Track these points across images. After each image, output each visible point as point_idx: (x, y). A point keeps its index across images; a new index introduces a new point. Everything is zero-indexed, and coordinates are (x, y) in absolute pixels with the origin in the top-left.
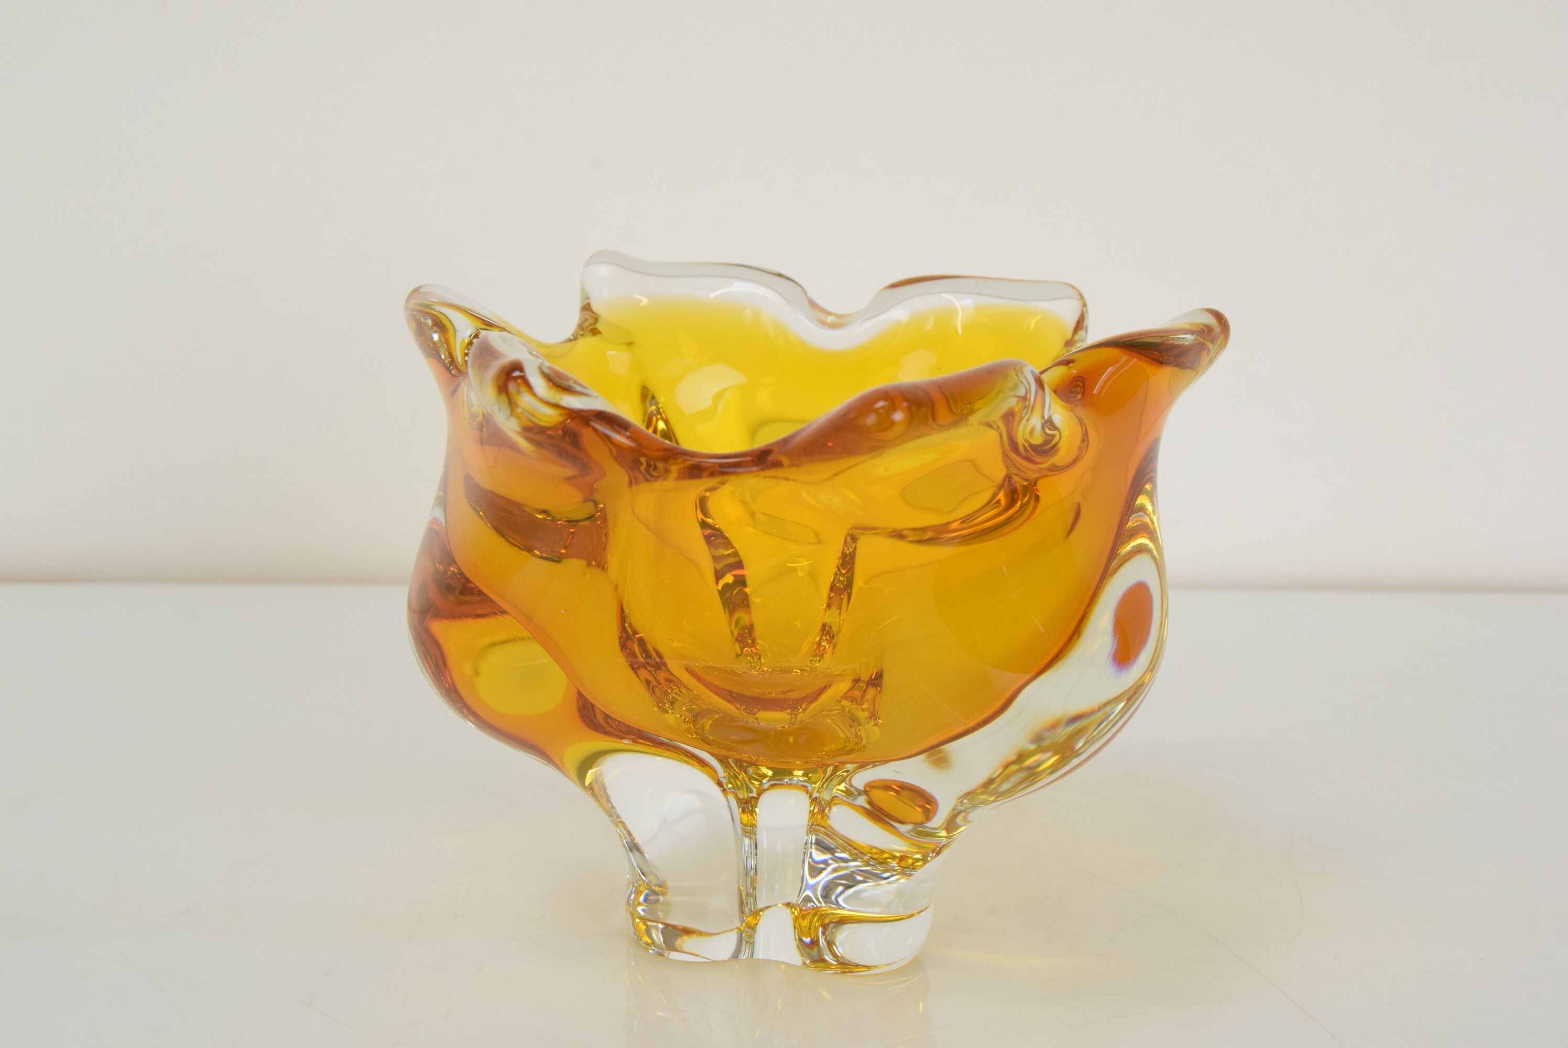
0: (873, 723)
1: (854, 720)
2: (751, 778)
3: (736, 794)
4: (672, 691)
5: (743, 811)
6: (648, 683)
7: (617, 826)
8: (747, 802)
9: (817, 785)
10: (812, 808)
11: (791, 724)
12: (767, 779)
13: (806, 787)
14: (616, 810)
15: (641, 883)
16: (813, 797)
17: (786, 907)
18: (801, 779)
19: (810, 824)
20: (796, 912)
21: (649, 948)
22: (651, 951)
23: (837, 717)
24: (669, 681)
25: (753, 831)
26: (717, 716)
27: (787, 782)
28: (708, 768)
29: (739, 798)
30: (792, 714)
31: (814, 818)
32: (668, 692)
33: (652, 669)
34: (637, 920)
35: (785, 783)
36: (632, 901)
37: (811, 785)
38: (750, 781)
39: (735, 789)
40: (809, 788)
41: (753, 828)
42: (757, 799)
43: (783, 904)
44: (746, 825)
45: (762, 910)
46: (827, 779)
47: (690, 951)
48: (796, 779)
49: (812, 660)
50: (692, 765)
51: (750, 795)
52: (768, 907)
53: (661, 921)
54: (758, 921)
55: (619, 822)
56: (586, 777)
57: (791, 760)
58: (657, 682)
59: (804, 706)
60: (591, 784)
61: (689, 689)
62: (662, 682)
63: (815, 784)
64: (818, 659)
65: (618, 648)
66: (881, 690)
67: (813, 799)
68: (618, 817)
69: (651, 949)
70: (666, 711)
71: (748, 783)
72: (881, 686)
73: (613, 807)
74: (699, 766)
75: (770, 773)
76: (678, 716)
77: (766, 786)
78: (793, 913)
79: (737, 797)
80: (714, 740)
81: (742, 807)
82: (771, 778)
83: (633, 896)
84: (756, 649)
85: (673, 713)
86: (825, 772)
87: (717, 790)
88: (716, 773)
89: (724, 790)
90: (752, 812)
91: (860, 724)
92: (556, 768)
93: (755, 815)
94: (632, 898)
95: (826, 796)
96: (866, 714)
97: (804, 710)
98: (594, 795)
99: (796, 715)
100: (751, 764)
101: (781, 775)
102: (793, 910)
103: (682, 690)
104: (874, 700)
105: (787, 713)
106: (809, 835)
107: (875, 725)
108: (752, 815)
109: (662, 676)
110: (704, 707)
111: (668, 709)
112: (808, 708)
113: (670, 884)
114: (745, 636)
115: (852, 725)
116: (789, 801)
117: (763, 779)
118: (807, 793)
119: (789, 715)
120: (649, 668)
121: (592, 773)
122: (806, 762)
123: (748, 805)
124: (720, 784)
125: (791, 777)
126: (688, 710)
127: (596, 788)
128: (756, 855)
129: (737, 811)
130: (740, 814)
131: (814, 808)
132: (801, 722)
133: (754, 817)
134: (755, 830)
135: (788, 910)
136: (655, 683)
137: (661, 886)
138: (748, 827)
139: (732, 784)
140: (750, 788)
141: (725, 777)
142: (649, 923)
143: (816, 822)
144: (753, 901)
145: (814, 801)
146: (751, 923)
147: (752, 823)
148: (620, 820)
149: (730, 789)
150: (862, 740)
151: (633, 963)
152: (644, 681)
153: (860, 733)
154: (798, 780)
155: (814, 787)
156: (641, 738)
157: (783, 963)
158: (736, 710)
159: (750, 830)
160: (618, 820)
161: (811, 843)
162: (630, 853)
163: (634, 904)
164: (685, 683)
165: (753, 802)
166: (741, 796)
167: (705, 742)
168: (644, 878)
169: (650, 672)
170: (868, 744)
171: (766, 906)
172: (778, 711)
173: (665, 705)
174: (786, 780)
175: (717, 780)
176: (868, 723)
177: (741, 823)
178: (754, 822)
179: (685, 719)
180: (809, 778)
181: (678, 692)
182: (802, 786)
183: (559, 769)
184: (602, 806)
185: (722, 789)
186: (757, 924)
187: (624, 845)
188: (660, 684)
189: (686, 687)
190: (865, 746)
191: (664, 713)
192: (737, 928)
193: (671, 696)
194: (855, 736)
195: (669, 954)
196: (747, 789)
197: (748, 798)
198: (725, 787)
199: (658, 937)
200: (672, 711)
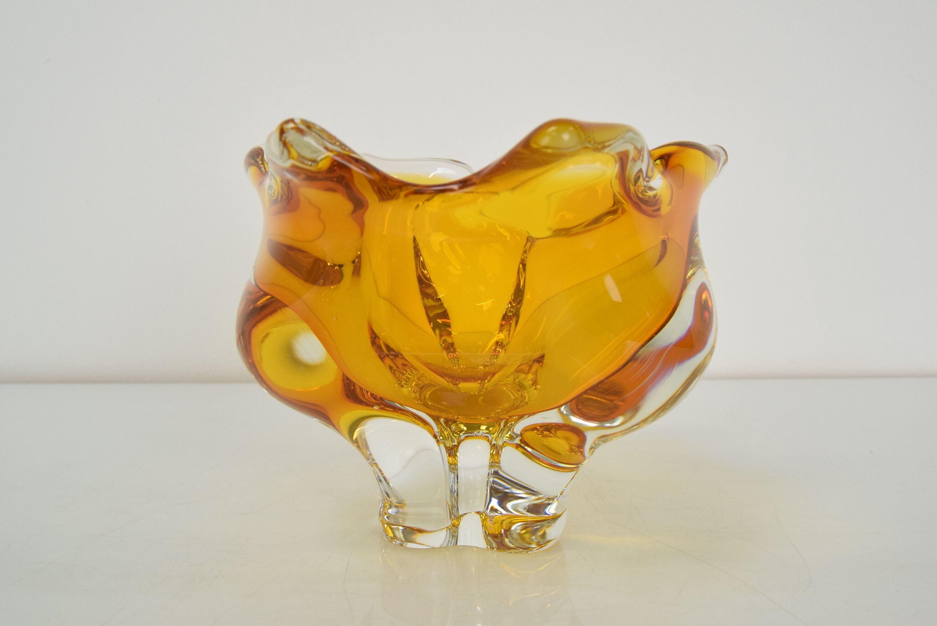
0: (534, 388)
1: (521, 387)
2: (454, 432)
3: (445, 444)
4: (406, 372)
5: (450, 455)
6: (391, 368)
7: (372, 466)
8: (451, 449)
9: (495, 435)
10: (492, 452)
11: (480, 390)
12: (463, 432)
13: (487, 437)
14: (372, 456)
15: (386, 501)
16: (493, 444)
17: (477, 514)
18: (484, 432)
19: (491, 462)
20: (483, 516)
21: (393, 540)
22: (394, 543)
23: (510, 385)
24: (404, 365)
25: (455, 468)
26: (434, 389)
27: (476, 434)
28: (428, 426)
29: (447, 446)
30: (481, 384)
31: (493, 458)
32: (404, 373)
33: (393, 357)
34: (386, 526)
35: (474, 435)
36: (381, 512)
37: (491, 436)
38: (453, 435)
39: (444, 441)
40: (489, 438)
41: (455, 466)
42: (457, 446)
43: (475, 512)
44: (451, 464)
45: (462, 516)
46: (501, 431)
47: (420, 542)
48: (481, 432)
49: (491, 358)
50: (418, 424)
51: (454, 444)
52: (465, 514)
53: (401, 525)
54: (460, 522)
55: (374, 463)
56: (354, 434)
57: (479, 417)
58: (396, 367)
59: (489, 378)
60: (356, 438)
61: (417, 370)
62: (400, 366)
63: (493, 434)
64: (495, 357)
65: (370, 345)
66: (542, 365)
67: (492, 445)
68: (373, 460)
69: (394, 542)
70: (402, 386)
71: (452, 435)
72: (542, 363)
73: (370, 454)
74: (422, 424)
75: (465, 428)
76: (410, 389)
77: (462, 438)
78: (481, 518)
79: (446, 445)
80: (431, 405)
81: (449, 453)
82: (466, 432)
83: (382, 509)
84: (456, 354)
85: (407, 387)
86: (500, 425)
87: (434, 441)
88: (433, 429)
89: (438, 441)
90: (455, 456)
91: (525, 389)
92: (335, 429)
93: (456, 458)
94: (381, 511)
95: (500, 443)
96: (530, 382)
97: (489, 381)
98: (358, 447)
99: (483, 384)
100: (455, 422)
101: (472, 428)
102: (481, 516)
103: (413, 372)
104: (536, 372)
105: (478, 383)
106: (490, 470)
107: (535, 389)
108: (454, 457)
109: (399, 362)
110: (427, 382)
111: (404, 385)
112: (492, 379)
113: (406, 502)
114: (450, 347)
115: (520, 390)
116: (477, 447)
117: (460, 433)
118: (488, 441)
119: (479, 384)
120: (390, 356)
121: (358, 431)
122: (488, 418)
123: (452, 451)
124: (435, 437)
125: (478, 431)
126: (416, 385)
127: (359, 441)
128: (458, 482)
129: (445, 455)
130: (447, 457)
131: (493, 451)
132: (487, 389)
133: (456, 459)
134: (456, 467)
135: (478, 516)
136: (395, 368)
137: (400, 503)
138: (452, 465)
139: (442, 436)
140: (453, 439)
141: (438, 432)
142: (392, 527)
143: (494, 461)
144: (456, 510)
145: (493, 446)
146: (455, 524)
147: (454, 463)
148: (375, 462)
149: (442, 439)
150: (525, 398)
151: (383, 551)
152: (388, 367)
153: (524, 394)
154: (483, 432)
155: (493, 437)
156: (388, 407)
157: (475, 547)
158: (446, 382)
159: (453, 467)
160: (373, 462)
161: (491, 474)
162: (380, 483)
163: (383, 514)
164: (415, 366)
165: (455, 449)
166: (448, 445)
167: (425, 406)
168: (388, 499)
169: (392, 359)
170: (529, 401)
171: (464, 513)
172: (472, 382)
173: (402, 382)
174: (475, 433)
175: (433, 435)
176: (531, 388)
177: (449, 463)
178: (456, 462)
179: (414, 391)
180: (490, 431)
181: (411, 373)
182: (485, 436)
183: (337, 429)
184: (363, 453)
185: (437, 440)
186: (459, 524)
187: (376, 477)
188: (398, 368)
189: (415, 369)
190: (527, 403)
191: (402, 388)
192: (446, 527)
193: (405, 376)
194: (521, 396)
195: (406, 544)
196: (452, 440)
197: (452, 446)
198: (439, 439)
199: (400, 535)
200: (407, 386)
